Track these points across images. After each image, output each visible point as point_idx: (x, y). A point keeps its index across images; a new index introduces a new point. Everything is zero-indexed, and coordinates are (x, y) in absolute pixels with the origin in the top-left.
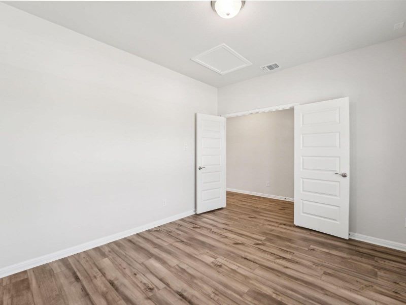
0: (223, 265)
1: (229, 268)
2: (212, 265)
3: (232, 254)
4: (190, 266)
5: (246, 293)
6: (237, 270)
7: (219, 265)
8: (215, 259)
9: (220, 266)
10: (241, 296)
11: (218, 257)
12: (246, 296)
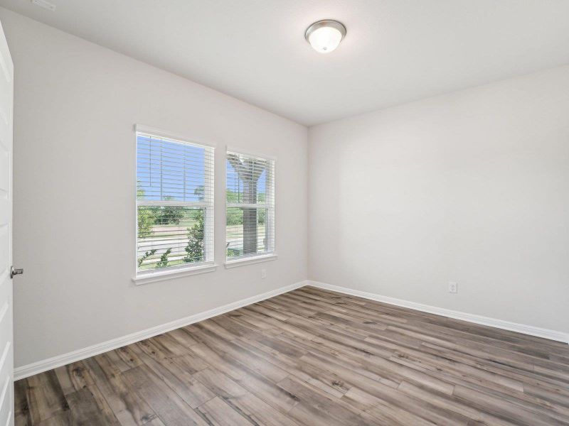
0: (331, 385)
1: (321, 381)
2: (346, 385)
3: (316, 407)
4: (378, 382)
5: (303, 354)
6: (310, 378)
7: (337, 384)
8: (344, 396)
9: (334, 383)
10: (309, 353)
11: (341, 399)
12: (305, 353)
